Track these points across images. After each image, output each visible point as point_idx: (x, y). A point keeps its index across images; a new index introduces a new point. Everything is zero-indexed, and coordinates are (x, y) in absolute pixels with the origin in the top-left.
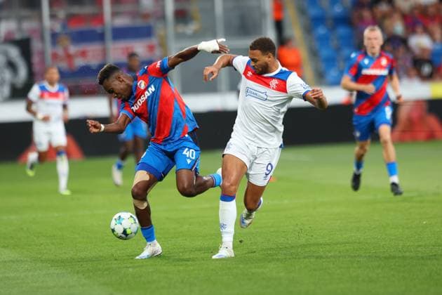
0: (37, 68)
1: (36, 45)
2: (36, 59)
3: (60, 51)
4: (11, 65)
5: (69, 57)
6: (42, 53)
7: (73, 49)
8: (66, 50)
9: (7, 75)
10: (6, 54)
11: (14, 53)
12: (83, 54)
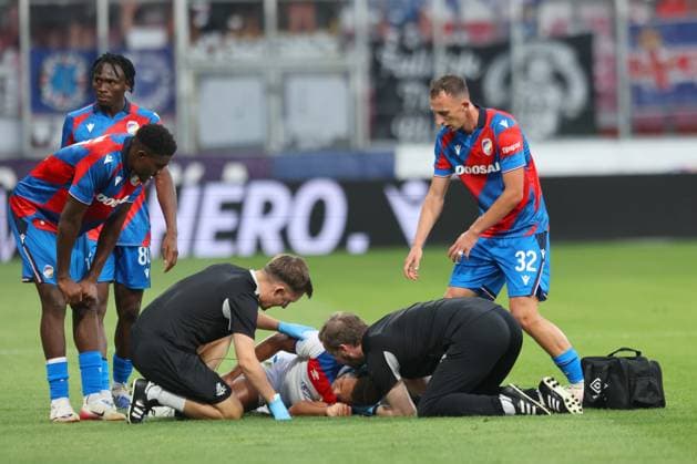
0: (603, 84)
1: (603, 46)
2: (601, 70)
3: (643, 57)
4: (559, 79)
5: (659, 68)
6: (612, 61)
7: (666, 54)
8: (653, 55)
9: (552, 95)
10: (550, 59)
11: (565, 58)
12: (683, 63)
